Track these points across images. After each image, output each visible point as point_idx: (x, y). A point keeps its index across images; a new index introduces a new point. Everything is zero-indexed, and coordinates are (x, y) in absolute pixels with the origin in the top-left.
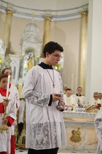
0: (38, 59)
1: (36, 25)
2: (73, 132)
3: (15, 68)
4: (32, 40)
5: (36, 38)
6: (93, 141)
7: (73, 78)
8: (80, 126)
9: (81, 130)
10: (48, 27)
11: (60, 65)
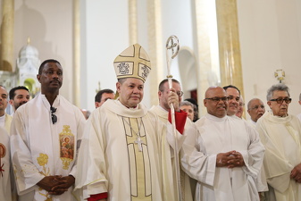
11: (34, 82)
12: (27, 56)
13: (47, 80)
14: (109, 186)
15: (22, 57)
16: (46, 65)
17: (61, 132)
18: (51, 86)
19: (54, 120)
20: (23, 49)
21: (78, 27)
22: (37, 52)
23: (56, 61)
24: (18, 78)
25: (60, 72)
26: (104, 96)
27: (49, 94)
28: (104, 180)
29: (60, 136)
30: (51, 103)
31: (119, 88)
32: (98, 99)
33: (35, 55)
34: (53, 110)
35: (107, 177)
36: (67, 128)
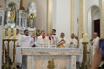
2: (49, 62)
3: (1, 17)
6: (63, 67)
7: (43, 23)
8: (53, 58)
9: (54, 60)
11: (34, 15)
12: (32, 6)
15: (30, 6)
22: (35, 4)
24: (28, 13)
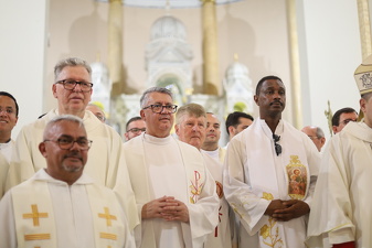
0: (189, 97)
1: (174, 20)
4: (170, 55)
5: (178, 50)
10: (210, 18)
12: (236, 76)
13: (267, 102)
14: (357, 233)
15: (230, 77)
16: (264, 83)
17: (288, 163)
18: (272, 109)
19: (278, 150)
20: (230, 67)
21: (295, 35)
22: (246, 70)
23: (276, 78)
24: (226, 103)
25: (282, 91)
26: (343, 117)
27: (269, 119)
28: (350, 225)
29: (288, 168)
30: (273, 129)
31: (363, 106)
32: (336, 121)
33: (245, 74)
34: (276, 138)
35: (353, 221)
36: (295, 159)
